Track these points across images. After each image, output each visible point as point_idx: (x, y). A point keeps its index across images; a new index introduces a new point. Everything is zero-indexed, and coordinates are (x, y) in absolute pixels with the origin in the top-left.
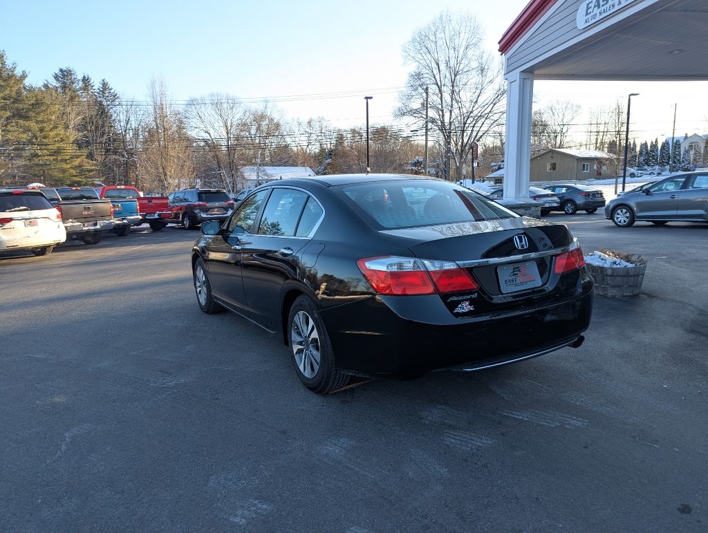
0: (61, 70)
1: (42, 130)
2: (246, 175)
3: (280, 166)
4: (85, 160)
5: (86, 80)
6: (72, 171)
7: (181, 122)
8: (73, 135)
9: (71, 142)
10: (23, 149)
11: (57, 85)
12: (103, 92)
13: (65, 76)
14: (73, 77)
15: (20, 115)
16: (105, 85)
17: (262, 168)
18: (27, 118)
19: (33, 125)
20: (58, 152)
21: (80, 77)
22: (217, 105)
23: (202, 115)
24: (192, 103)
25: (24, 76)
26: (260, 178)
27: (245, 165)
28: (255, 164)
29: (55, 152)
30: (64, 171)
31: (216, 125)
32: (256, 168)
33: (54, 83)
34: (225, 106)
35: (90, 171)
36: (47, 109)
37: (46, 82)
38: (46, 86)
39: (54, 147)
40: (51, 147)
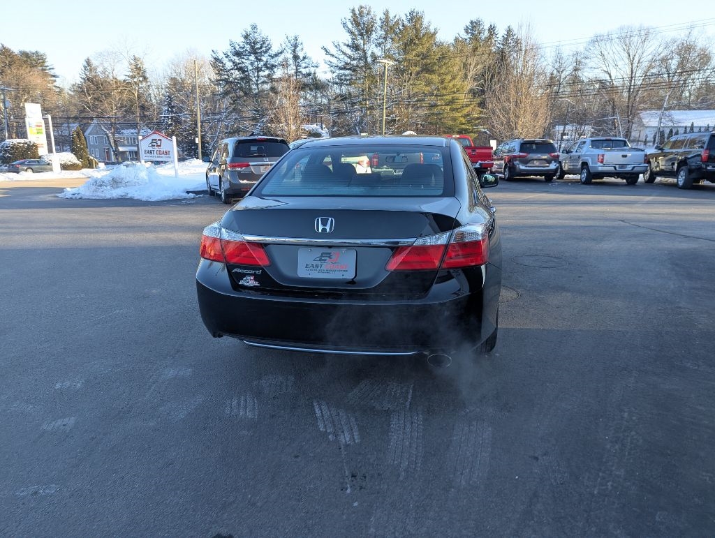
0: (472, 22)
1: (442, 82)
2: (645, 121)
3: (700, 109)
4: (477, 108)
5: (492, 29)
6: (461, 119)
7: (579, 62)
8: (470, 85)
9: (466, 91)
10: (423, 100)
11: (466, 37)
12: (507, 39)
13: (474, 26)
14: (481, 28)
15: (427, 69)
16: (509, 32)
17: (667, 113)
18: (431, 71)
19: (435, 78)
20: (452, 102)
21: (487, 27)
22: (625, 39)
23: (605, 53)
24: (596, 40)
25: (435, 33)
26: (662, 125)
27: (645, 109)
28: (660, 107)
29: (450, 102)
30: (454, 119)
31: (620, 63)
32: (659, 112)
33: (464, 35)
34: (635, 39)
35: (478, 119)
36: (448, 63)
37: (457, 36)
38: (456, 39)
39: (449, 97)
40: (446, 97)
